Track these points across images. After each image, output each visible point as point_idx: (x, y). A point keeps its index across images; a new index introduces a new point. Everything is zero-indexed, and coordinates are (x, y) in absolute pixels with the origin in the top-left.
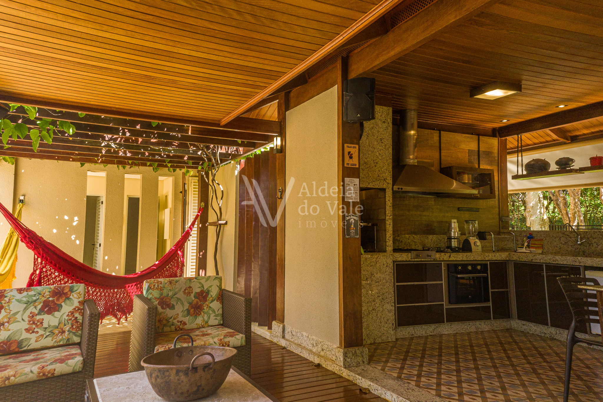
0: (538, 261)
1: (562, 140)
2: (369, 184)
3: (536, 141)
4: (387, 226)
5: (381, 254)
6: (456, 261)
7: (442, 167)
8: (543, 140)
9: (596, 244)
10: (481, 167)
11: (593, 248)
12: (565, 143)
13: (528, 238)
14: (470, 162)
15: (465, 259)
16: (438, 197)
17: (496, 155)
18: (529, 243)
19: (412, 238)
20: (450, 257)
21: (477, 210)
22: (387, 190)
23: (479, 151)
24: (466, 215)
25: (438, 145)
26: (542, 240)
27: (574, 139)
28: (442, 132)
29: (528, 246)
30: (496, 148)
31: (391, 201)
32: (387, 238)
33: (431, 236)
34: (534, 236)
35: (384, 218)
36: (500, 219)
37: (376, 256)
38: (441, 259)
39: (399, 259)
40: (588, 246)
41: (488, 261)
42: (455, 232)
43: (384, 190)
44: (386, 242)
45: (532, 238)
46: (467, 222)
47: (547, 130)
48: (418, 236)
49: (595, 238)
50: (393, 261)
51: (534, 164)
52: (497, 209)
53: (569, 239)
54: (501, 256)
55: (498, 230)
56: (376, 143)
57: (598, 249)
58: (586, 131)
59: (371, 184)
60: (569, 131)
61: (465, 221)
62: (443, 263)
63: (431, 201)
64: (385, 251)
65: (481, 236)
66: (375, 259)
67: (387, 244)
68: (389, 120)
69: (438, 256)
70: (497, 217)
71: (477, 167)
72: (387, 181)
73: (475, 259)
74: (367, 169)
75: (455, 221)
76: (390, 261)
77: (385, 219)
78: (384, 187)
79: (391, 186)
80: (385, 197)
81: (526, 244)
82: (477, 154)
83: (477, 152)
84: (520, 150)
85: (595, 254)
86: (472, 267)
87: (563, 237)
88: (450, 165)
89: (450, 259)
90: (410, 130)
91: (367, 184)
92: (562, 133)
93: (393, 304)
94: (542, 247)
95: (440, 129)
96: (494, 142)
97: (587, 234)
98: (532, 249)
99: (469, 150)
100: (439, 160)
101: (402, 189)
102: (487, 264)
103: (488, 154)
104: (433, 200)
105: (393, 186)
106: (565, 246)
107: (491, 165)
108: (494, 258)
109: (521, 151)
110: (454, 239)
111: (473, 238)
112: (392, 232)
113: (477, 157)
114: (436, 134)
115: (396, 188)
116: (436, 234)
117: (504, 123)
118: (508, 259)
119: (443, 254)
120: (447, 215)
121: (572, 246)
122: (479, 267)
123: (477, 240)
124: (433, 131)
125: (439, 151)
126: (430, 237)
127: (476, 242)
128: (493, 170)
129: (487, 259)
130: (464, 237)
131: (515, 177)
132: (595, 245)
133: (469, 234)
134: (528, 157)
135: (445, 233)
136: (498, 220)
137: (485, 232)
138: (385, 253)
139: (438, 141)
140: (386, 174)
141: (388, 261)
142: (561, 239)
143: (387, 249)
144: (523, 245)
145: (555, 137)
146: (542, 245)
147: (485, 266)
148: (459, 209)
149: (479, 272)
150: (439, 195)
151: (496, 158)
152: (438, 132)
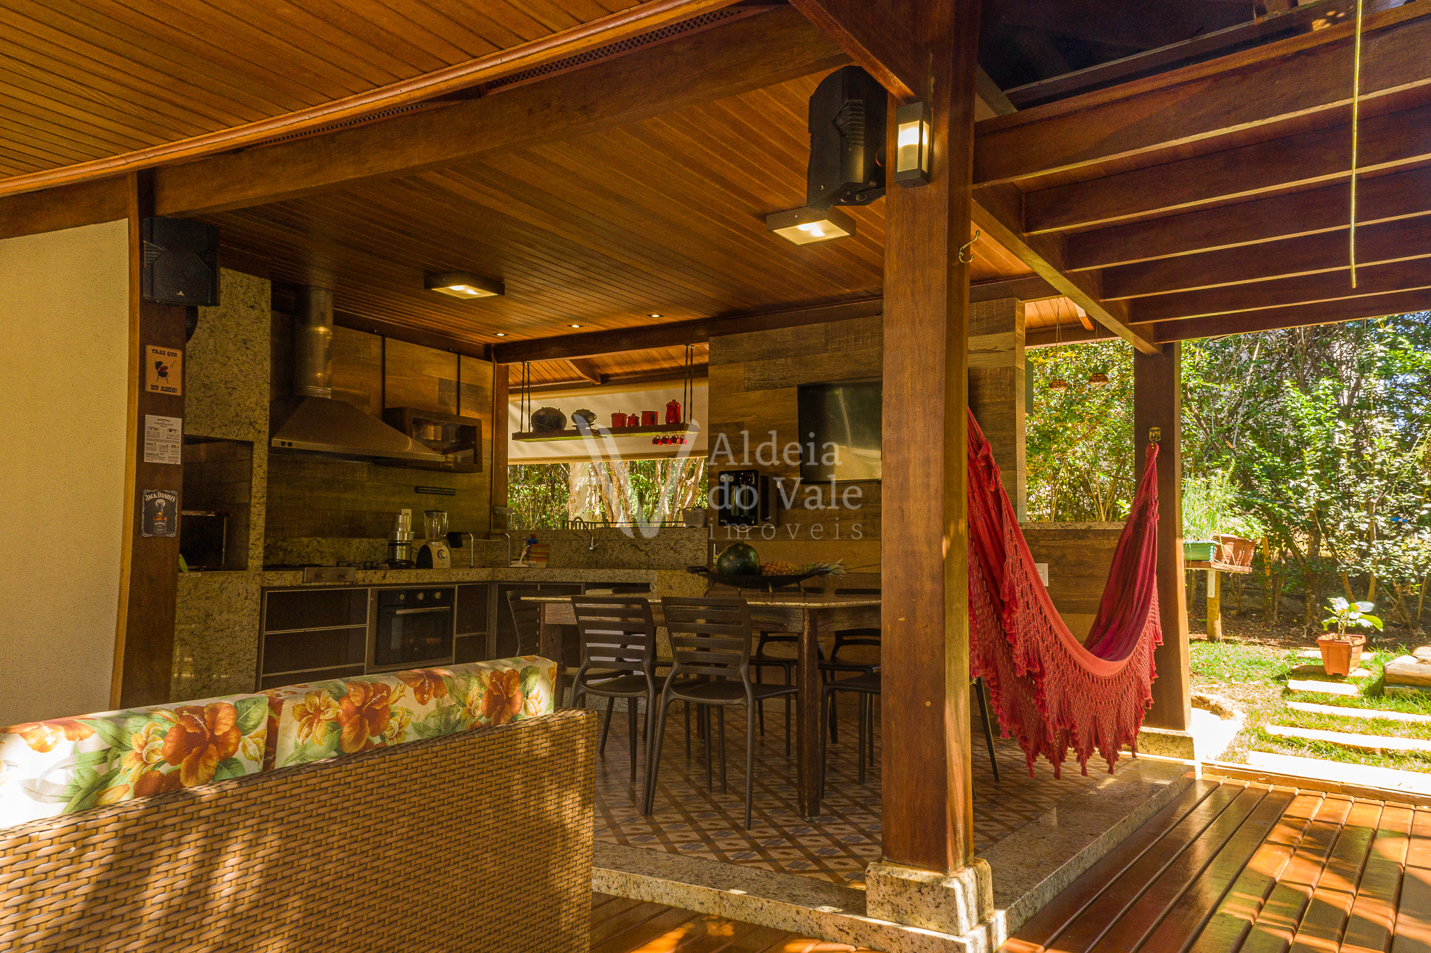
0: (532, 580)
1: (588, 380)
2: (213, 429)
3: (557, 376)
4: (254, 518)
5: (234, 575)
6: (396, 584)
7: (387, 406)
8: (566, 376)
9: (612, 549)
10: (463, 414)
11: (608, 556)
12: (594, 386)
13: (529, 542)
14: (442, 402)
15: (413, 580)
16: (376, 464)
17: (490, 394)
18: (528, 551)
19: (316, 543)
20: (384, 577)
21: (451, 493)
22: (256, 446)
23: (459, 382)
24: (432, 501)
25: (379, 362)
26: (548, 545)
27: (605, 380)
28: (387, 339)
29: (527, 557)
30: (490, 380)
31: (265, 467)
32: (251, 541)
33: (357, 540)
34: (538, 539)
35: (247, 501)
36: (492, 510)
37: (222, 579)
38: (367, 582)
39: (276, 584)
40: (601, 554)
41: (456, 583)
42: (403, 533)
43: (250, 445)
44: (247, 549)
45: (535, 542)
46: (429, 513)
47: (567, 360)
48: (330, 540)
49: (612, 540)
50: (263, 589)
51: (542, 417)
52: (489, 493)
53: (582, 542)
54: (481, 575)
55: (487, 530)
56: (231, 347)
57: (613, 557)
58: (618, 370)
59: (216, 430)
60: (598, 366)
61: (426, 512)
62: (370, 589)
63: (362, 473)
64: (245, 568)
65: (454, 540)
66: (217, 585)
67: (251, 553)
68: (264, 305)
69: (360, 575)
70: (487, 506)
71: (455, 413)
72: (257, 426)
73: (431, 581)
74: (209, 400)
75: (409, 511)
76: (254, 588)
77: (248, 505)
78: (250, 438)
79: (265, 437)
80: (251, 459)
81: (524, 553)
82: (454, 389)
83: (455, 384)
84: (526, 388)
86: (425, 594)
88: (404, 405)
89: (386, 581)
90: (318, 325)
91: (209, 430)
92: (588, 368)
93: (254, 674)
94: (547, 557)
95: (385, 332)
96: (487, 370)
97: (601, 535)
98: (531, 562)
99: (441, 380)
100: (380, 393)
101: (290, 444)
102: (454, 590)
103: (476, 390)
104: (366, 469)
105: (271, 436)
106: (575, 554)
107: (480, 410)
108: (467, 579)
109: (529, 391)
110: (402, 544)
111: (437, 544)
112: (262, 530)
113: (454, 394)
114: (374, 343)
115: (276, 441)
116: (368, 537)
117: (499, 338)
118: (490, 579)
119: (370, 572)
120: (392, 499)
121: (583, 553)
122: (438, 595)
123: (444, 548)
124: (369, 335)
125: (380, 376)
126: (356, 542)
127: (440, 549)
128: (479, 421)
129: (453, 580)
130: (423, 542)
131: (518, 436)
133: (431, 536)
134: (538, 403)
135: (385, 536)
136: (488, 511)
137: (460, 533)
138: (245, 573)
139: (380, 356)
140: (257, 413)
141: (249, 589)
143: (250, 564)
144: (520, 555)
145: (578, 372)
146: (548, 554)
147: (447, 593)
148: (417, 490)
149: (438, 603)
150: (380, 462)
151: (490, 399)
152: (379, 337)
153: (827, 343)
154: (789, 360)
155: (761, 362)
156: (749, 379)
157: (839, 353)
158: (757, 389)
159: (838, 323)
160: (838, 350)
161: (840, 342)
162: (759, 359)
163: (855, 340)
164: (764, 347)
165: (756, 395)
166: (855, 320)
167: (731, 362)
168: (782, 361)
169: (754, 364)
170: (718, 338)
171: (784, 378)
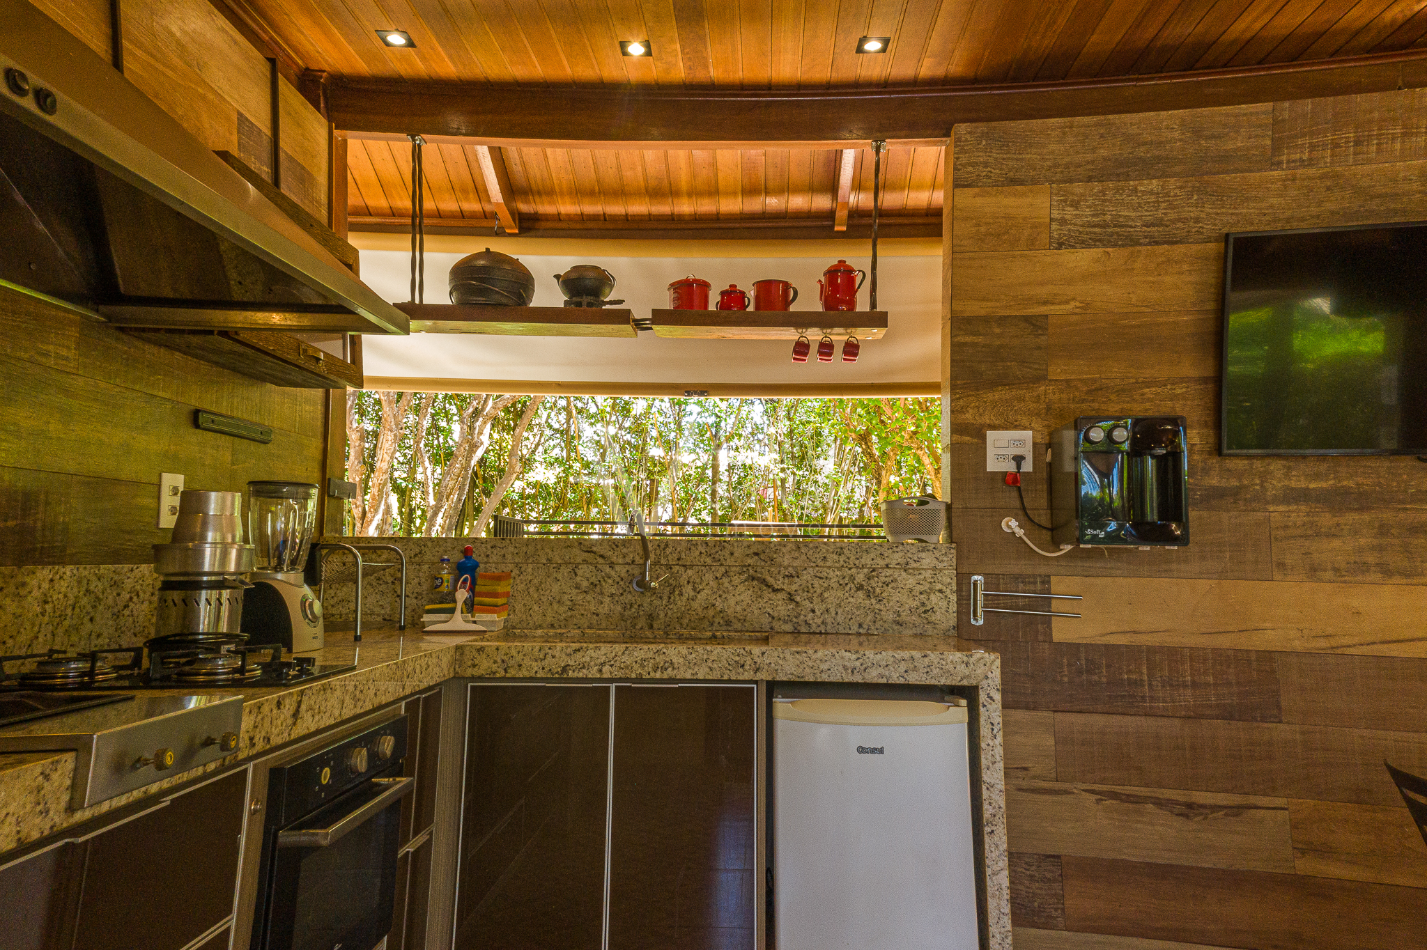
9: (690, 587)
11: (681, 603)
13: (462, 569)
15: (347, 711)
17: (324, 198)
20: (297, 712)
21: (263, 438)
23: (275, 143)
29: (472, 605)
30: (322, 166)
36: (326, 485)
38: (259, 746)
40: (665, 597)
49: (692, 566)
53: (608, 570)
57: (695, 605)
70: (317, 475)
85: (685, 621)
86: (368, 750)
87: (585, 561)
89: (297, 730)
96: (319, 134)
97: (668, 551)
98: (484, 617)
99: (241, 116)
101: (43, 97)
103: (302, 175)
106: (588, 597)
108: (425, 681)
111: (293, 578)
118: (452, 673)
119: (270, 704)
121: (612, 595)
122: (388, 745)
123: (305, 589)
127: (307, 601)
132: (688, 590)
142: (580, 572)
144: (453, 599)
146: (509, 596)
148: (195, 418)
153: (1277, 147)
154: (1172, 183)
155: (1097, 186)
156: (1063, 222)
157: (1311, 172)
158: (1085, 244)
159: (1308, 105)
160: (1311, 163)
161: (1313, 147)
162: (1090, 179)
163: (1358, 143)
164: (1103, 152)
165: (1081, 259)
166: (1358, 98)
167: (1013, 181)
168: (1155, 184)
169: (1078, 188)
170: (981, 127)
171: (1159, 223)
